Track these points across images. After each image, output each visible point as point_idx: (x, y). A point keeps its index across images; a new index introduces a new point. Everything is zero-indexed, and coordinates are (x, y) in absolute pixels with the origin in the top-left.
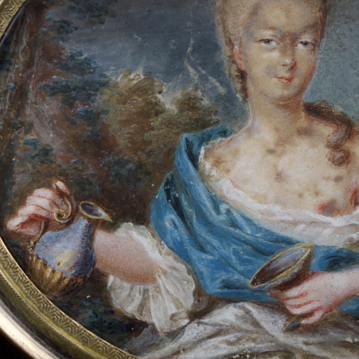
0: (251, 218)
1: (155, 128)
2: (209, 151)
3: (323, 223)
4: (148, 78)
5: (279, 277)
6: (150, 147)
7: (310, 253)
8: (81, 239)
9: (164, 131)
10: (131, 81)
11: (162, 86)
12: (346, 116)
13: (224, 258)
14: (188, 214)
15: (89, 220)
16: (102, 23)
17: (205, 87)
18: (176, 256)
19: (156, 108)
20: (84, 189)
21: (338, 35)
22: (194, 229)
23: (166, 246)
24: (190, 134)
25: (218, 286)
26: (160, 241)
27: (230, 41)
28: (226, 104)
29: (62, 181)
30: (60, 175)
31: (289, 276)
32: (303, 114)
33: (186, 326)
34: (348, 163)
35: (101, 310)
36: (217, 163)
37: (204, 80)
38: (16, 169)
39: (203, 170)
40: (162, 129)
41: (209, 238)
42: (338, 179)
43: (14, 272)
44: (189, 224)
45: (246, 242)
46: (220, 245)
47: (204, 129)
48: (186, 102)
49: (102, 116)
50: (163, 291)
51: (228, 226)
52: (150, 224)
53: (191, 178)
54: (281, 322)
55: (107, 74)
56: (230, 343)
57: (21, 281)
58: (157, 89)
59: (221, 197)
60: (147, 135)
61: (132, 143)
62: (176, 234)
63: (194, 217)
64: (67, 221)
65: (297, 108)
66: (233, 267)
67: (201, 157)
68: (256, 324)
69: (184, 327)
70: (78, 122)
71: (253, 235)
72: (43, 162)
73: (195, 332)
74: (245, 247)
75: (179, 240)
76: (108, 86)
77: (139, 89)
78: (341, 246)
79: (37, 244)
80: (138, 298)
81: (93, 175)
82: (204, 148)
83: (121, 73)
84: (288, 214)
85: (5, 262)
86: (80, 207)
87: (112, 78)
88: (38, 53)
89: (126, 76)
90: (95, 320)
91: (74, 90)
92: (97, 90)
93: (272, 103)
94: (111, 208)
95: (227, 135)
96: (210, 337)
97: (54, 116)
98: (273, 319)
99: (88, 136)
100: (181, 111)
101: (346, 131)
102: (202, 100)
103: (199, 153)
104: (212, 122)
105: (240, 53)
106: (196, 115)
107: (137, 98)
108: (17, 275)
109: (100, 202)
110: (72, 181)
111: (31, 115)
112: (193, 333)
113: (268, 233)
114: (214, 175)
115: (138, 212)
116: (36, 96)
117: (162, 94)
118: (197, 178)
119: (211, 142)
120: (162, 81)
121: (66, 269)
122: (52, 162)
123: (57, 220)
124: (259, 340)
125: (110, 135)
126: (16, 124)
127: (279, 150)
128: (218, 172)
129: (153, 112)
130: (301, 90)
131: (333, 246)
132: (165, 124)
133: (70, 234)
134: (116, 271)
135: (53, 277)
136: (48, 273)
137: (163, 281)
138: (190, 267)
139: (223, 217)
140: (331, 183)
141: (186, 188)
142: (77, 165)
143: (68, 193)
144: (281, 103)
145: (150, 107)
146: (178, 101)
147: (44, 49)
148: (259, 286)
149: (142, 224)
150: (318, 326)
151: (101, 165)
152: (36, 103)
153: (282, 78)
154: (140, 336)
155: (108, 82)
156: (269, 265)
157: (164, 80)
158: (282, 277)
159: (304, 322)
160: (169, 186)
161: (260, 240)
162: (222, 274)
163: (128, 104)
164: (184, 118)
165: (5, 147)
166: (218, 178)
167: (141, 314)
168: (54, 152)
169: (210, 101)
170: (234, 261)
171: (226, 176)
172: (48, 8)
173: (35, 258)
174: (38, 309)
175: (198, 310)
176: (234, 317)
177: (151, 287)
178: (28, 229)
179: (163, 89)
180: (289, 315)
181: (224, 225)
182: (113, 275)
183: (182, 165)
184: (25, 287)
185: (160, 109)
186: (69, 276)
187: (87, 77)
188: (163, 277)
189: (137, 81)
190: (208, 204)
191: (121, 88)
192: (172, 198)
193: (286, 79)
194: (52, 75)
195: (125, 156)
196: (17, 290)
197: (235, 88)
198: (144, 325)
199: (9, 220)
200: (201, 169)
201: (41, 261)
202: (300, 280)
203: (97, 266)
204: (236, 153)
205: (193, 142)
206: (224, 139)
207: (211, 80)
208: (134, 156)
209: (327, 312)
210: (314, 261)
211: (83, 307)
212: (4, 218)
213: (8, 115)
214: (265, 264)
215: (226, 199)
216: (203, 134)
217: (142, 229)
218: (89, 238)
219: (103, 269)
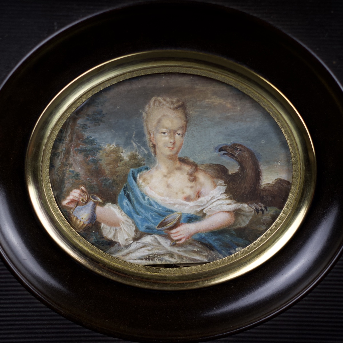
0: (157, 202)
1: (120, 166)
2: (141, 175)
3: (185, 204)
4: (117, 147)
5: (168, 225)
6: (118, 174)
7: (180, 216)
8: (91, 209)
9: (123, 167)
10: (111, 148)
11: (123, 150)
12: (195, 162)
13: (146, 217)
14: (133, 200)
15: (94, 202)
16: (99, 125)
18: (128, 216)
19: (121, 158)
20: (92, 190)
22: (135, 206)
23: (124, 213)
24: (134, 169)
25: (144, 228)
26: (122, 211)
27: (150, 133)
29: (84, 186)
30: (83, 184)
31: (172, 225)
32: (178, 162)
33: (132, 243)
34: (196, 181)
35: (99, 237)
36: (144, 180)
38: (66, 182)
39: (139, 183)
41: (141, 209)
42: (192, 187)
43: (64, 222)
44: (133, 204)
45: (155, 211)
46: (145, 212)
48: (132, 156)
49: (99, 161)
50: (123, 230)
51: (148, 205)
52: (118, 204)
53: (134, 186)
54: (169, 242)
55: (102, 145)
56: (149, 250)
57: (67, 226)
58: (121, 151)
59: (146, 194)
61: (111, 172)
62: (128, 208)
63: (135, 201)
64: (85, 202)
65: (175, 159)
66: (150, 221)
67: (138, 178)
68: (159, 243)
69: (131, 244)
70: (90, 163)
71: (158, 209)
72: (76, 179)
73: (135, 246)
74: (155, 213)
75: (129, 210)
76: (102, 150)
77: (114, 151)
78: (192, 213)
79: (74, 211)
80: (113, 233)
81: (96, 184)
82: (139, 174)
83: (107, 145)
84: (172, 201)
85: (60, 218)
86: (91, 197)
88: (74, 136)
89: (109, 146)
90: (96, 240)
91: (89, 151)
92: (97, 151)
93: (166, 157)
94: (103, 197)
95: (148, 169)
96: (141, 248)
97: (81, 161)
98: (166, 241)
99: (94, 169)
100: (130, 160)
101: (195, 168)
102: (138, 155)
103: (137, 176)
104: (142, 164)
105: (153, 137)
106: (136, 162)
107: (113, 154)
108: (65, 223)
109: (98, 195)
110: (87, 187)
111: (71, 161)
112: (134, 246)
113: (164, 208)
114: (143, 185)
115: (113, 199)
116: (74, 153)
117: (123, 153)
118: (136, 186)
119: (142, 172)
121: (85, 221)
122: (80, 179)
123: (82, 201)
124: (160, 249)
126: (66, 164)
127: (168, 175)
129: (119, 160)
130: (177, 152)
131: (189, 214)
132: (124, 165)
133: (87, 207)
135: (80, 224)
136: (78, 222)
137: (123, 226)
138: (133, 221)
139: (146, 202)
140: (189, 189)
141: (132, 190)
142: (89, 181)
143: (86, 191)
144: (169, 157)
145: (118, 158)
146: (129, 156)
147: (77, 135)
148: (160, 228)
149: (115, 204)
150: (183, 244)
151: (99, 180)
152: (73, 156)
153: (170, 147)
154: (114, 247)
155: (102, 148)
156: (164, 220)
157: (123, 148)
158: (169, 225)
159: (178, 242)
160: (125, 189)
161: (161, 211)
162: (146, 223)
163: (110, 157)
164: (131, 162)
165: (61, 173)
167: (114, 239)
168: (80, 175)
170: (151, 219)
171: (148, 186)
172: (78, 119)
173: (73, 216)
174: (73, 237)
175: (136, 237)
176: (151, 240)
177: (118, 228)
178: (71, 205)
180: (172, 240)
181: (146, 204)
182: (103, 223)
183: (131, 181)
184: (68, 228)
185: (122, 159)
186: (86, 223)
187: (93, 146)
188: (123, 224)
189: (113, 148)
190: (141, 196)
191: (107, 151)
192: (126, 194)
193: (171, 148)
194: (80, 145)
195: (108, 177)
196: (65, 229)
197: (151, 151)
198: (115, 243)
199: (63, 201)
201: (75, 217)
202: (176, 226)
203: (97, 220)
204: (152, 177)
205: (135, 172)
206: (147, 171)
208: (112, 177)
209: (187, 239)
210: (182, 219)
211: (92, 235)
212: (61, 200)
213: (63, 160)
214: (163, 220)
215: (148, 194)
216: (139, 169)
217: (114, 206)
218: (94, 209)
219: (99, 221)
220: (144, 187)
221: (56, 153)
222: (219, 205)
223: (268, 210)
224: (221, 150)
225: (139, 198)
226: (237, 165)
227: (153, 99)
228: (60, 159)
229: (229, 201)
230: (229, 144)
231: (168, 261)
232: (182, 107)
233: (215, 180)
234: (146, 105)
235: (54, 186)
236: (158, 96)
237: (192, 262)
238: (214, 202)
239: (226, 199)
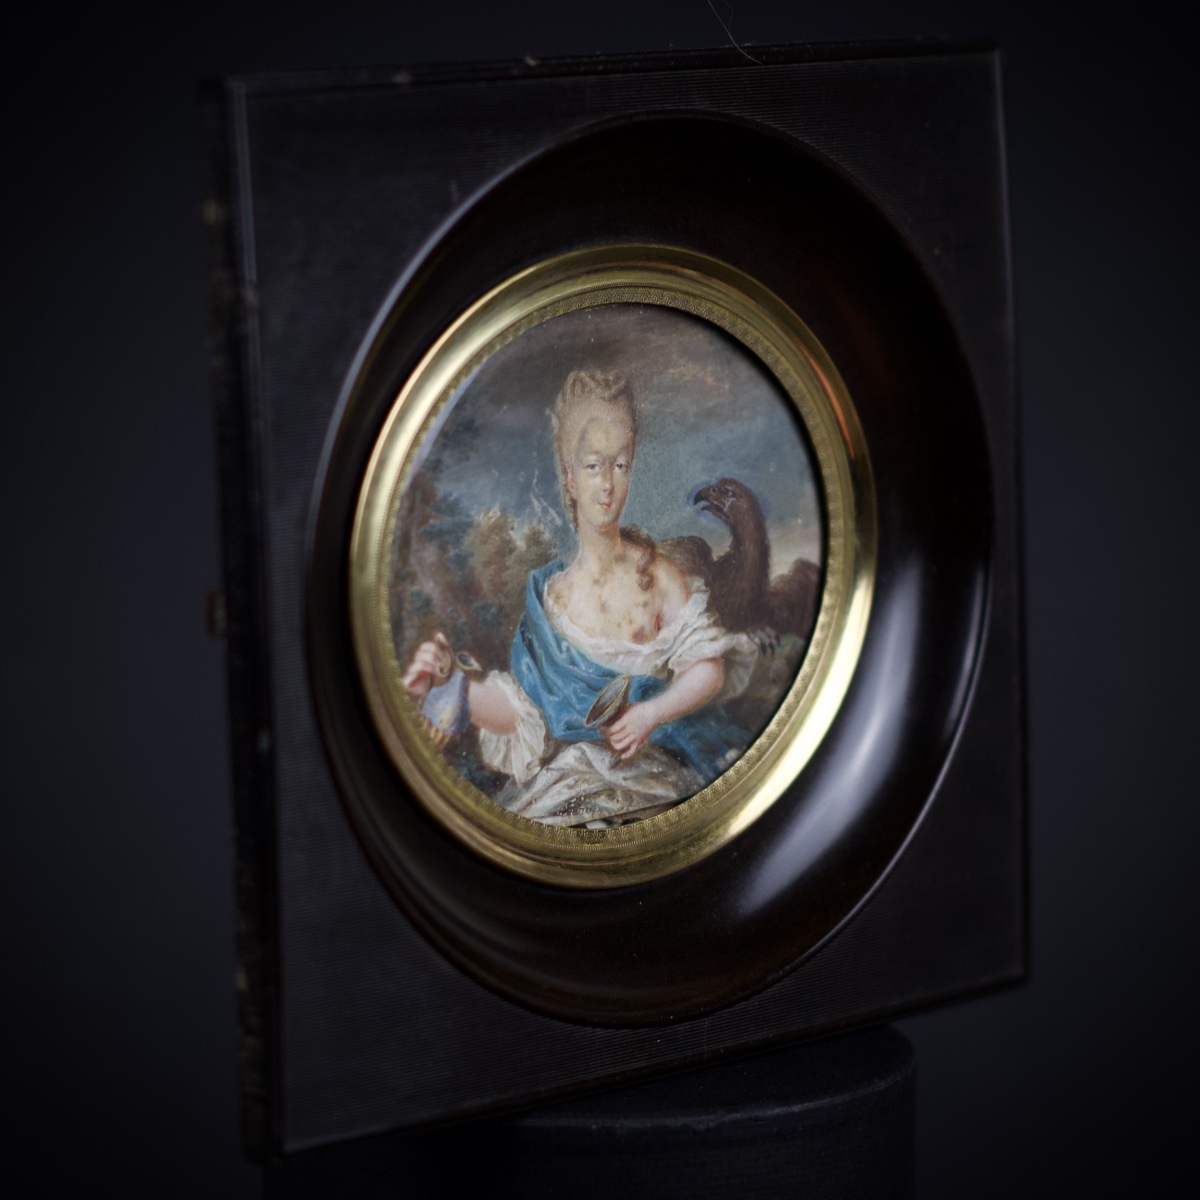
0: (584, 654)
1: (509, 567)
2: (551, 587)
3: (636, 652)
6: (507, 588)
9: (516, 569)
11: (513, 521)
12: (650, 538)
13: (566, 698)
15: (465, 672)
16: (468, 459)
18: (531, 701)
19: (510, 546)
20: (458, 639)
21: (644, 455)
22: (544, 671)
24: (536, 570)
25: (562, 728)
26: (519, 687)
27: (565, 469)
28: (561, 536)
32: (619, 540)
33: (538, 774)
34: (652, 587)
35: (474, 766)
36: (558, 598)
37: (545, 512)
38: (406, 624)
39: (548, 607)
41: (555, 678)
44: (540, 666)
48: (532, 537)
49: (469, 559)
50: (522, 740)
51: (568, 663)
52: (511, 670)
53: (539, 617)
54: (608, 758)
56: (570, 787)
58: (510, 526)
59: (562, 635)
60: (504, 576)
61: (493, 584)
62: (531, 678)
65: (614, 534)
66: (573, 707)
67: (545, 594)
68: (589, 764)
69: (536, 776)
70: (451, 566)
72: (425, 614)
73: (544, 779)
75: (533, 684)
76: (473, 527)
77: (496, 528)
78: (649, 674)
80: (503, 750)
81: (465, 624)
82: (548, 583)
88: (418, 496)
90: (469, 777)
91: (447, 533)
94: (481, 656)
95: (563, 568)
96: (556, 783)
97: (433, 564)
99: (459, 582)
100: (529, 547)
101: (651, 554)
102: (544, 533)
103: (544, 591)
105: (573, 480)
106: (540, 550)
109: (472, 652)
111: (414, 564)
112: (543, 781)
113: (598, 668)
114: (555, 612)
115: (501, 658)
116: (418, 543)
117: (514, 530)
118: (544, 617)
119: (553, 577)
121: (447, 726)
122: (433, 612)
126: (404, 575)
127: (602, 579)
128: (559, 608)
129: (507, 550)
130: (618, 515)
131: (644, 675)
132: (516, 562)
133: (450, 689)
134: (486, 724)
135: (436, 736)
137: (521, 730)
138: (542, 711)
139: (564, 656)
140: (641, 609)
141: (537, 629)
142: (452, 614)
143: (447, 644)
144: (603, 530)
145: (505, 544)
146: (527, 536)
147: (423, 492)
150: (634, 759)
151: (471, 612)
152: (417, 551)
153: (603, 504)
155: (473, 522)
156: (598, 701)
157: (515, 516)
159: (623, 756)
160: (523, 627)
162: (565, 715)
163: (489, 543)
164: (531, 554)
165: (396, 600)
166: (559, 615)
168: (434, 602)
169: (550, 534)
170: (574, 700)
171: (565, 612)
173: (422, 718)
175: (546, 755)
177: (512, 737)
178: (418, 687)
179: (515, 525)
180: (613, 751)
181: (565, 663)
182: (484, 727)
183: (532, 604)
185: (512, 547)
186: (449, 733)
187: (456, 518)
188: (521, 724)
190: (553, 643)
191: (482, 527)
192: (526, 639)
193: (607, 505)
194: (430, 520)
195: (489, 599)
197: (571, 519)
200: (546, 606)
203: (471, 720)
204: (571, 586)
205: (539, 577)
206: (561, 573)
208: (496, 599)
209: (640, 744)
210: (631, 693)
211: (460, 765)
213: (397, 565)
214: (596, 700)
215: (566, 636)
216: (546, 569)
217: (505, 676)
218: (465, 690)
219: (476, 723)
220: (558, 617)
222: (696, 644)
223: (782, 643)
224: (698, 498)
225: (550, 649)
226: (728, 533)
227: (571, 377)
229: (713, 632)
230: (714, 481)
231: (607, 809)
232: (625, 395)
233: (688, 579)
234: (557, 394)
236: (581, 368)
237: (649, 805)
238: (687, 637)
239: (709, 626)
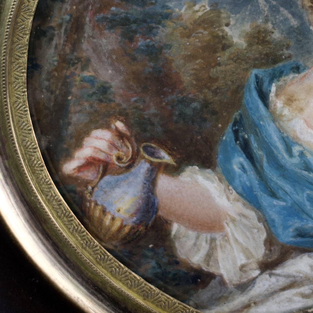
1: (222, 63)
2: (280, 88)
4: (214, 10)
6: (217, 84)
8: (142, 184)
9: (232, 67)
10: (196, 13)
11: (229, 17)
13: (297, 204)
14: (258, 156)
15: (151, 163)
17: (276, 18)
18: (245, 202)
19: (224, 42)
20: (145, 130)
22: (265, 173)
23: (234, 192)
24: (260, 70)
25: (291, 234)
26: (228, 186)
28: (299, 37)
29: (122, 121)
30: (120, 115)
33: (257, 277)
35: (165, 260)
36: (290, 101)
37: (274, 11)
38: (72, 108)
39: (275, 109)
40: (229, 64)
41: (281, 182)
43: (69, 221)
44: (259, 168)
46: (293, 190)
47: (274, 64)
48: (256, 35)
49: (165, 51)
50: (232, 241)
51: (301, 169)
52: (217, 168)
53: (261, 118)
55: (170, 5)
56: (305, 296)
57: (76, 231)
58: (224, 21)
59: (294, 138)
60: (213, 72)
61: (197, 79)
62: (245, 179)
63: (265, 160)
64: (127, 164)
66: (307, 214)
67: (272, 95)
70: (139, 57)
72: (101, 101)
75: (249, 185)
76: (171, 19)
77: (204, 21)
79: (96, 189)
80: (204, 248)
81: (155, 115)
82: (276, 85)
83: (184, 4)
85: (59, 210)
86: (141, 150)
87: (175, 9)
90: (159, 270)
91: (135, 22)
92: (159, 23)
94: (175, 150)
95: (300, 70)
96: (283, 289)
97: (113, 51)
99: (150, 73)
100: (250, 45)
102: (273, 33)
103: (270, 91)
104: (284, 57)
106: (267, 50)
107: (202, 31)
108: (72, 224)
109: (163, 144)
110: (132, 121)
111: (87, 50)
112: (264, 285)
114: (286, 114)
115: (204, 155)
116: (93, 29)
117: (230, 26)
118: (268, 118)
119: (283, 78)
120: (229, 13)
121: (127, 216)
122: (111, 101)
123: (117, 163)
125: (174, 71)
126: (71, 59)
128: (291, 110)
129: (220, 46)
132: (232, 59)
133: (131, 179)
134: (180, 219)
135: (112, 225)
136: (107, 221)
137: (231, 230)
138: (260, 214)
139: (296, 160)
141: (256, 129)
142: (138, 104)
143: (128, 134)
145: (217, 40)
146: (247, 34)
149: (209, 168)
151: (164, 103)
152: (93, 37)
154: (207, 289)
155: (171, 14)
157: (231, 12)
160: (237, 126)
162: (295, 221)
163: (193, 37)
164: (253, 52)
165: (60, 84)
166: (291, 117)
167: (208, 265)
168: (112, 90)
169: (282, 34)
170: (309, 207)
171: (300, 115)
173: (93, 204)
174: (94, 261)
175: (269, 260)
176: (309, 267)
177: (218, 236)
178: (86, 173)
179: (230, 21)
181: (297, 168)
182: (177, 222)
183: (252, 103)
184: (81, 237)
185: (227, 43)
186: (130, 223)
187: (147, 9)
188: (231, 225)
189: (203, 13)
190: (280, 146)
191: (186, 21)
192: (241, 139)
194: (111, 7)
195: (190, 94)
196: (72, 241)
198: (211, 276)
199: (65, 162)
200: (272, 108)
201: (100, 207)
203: (160, 213)
205: (263, 78)
206: (297, 75)
207: (282, 11)
208: (199, 94)
211: (145, 257)
212: (58, 161)
213: (63, 49)
215: (300, 140)
216: (274, 70)
217: (209, 173)
218: (151, 183)
219: (166, 217)
220: (290, 120)
221: (44, 28)
225: (275, 151)
228: (56, 47)
235: (39, 120)
